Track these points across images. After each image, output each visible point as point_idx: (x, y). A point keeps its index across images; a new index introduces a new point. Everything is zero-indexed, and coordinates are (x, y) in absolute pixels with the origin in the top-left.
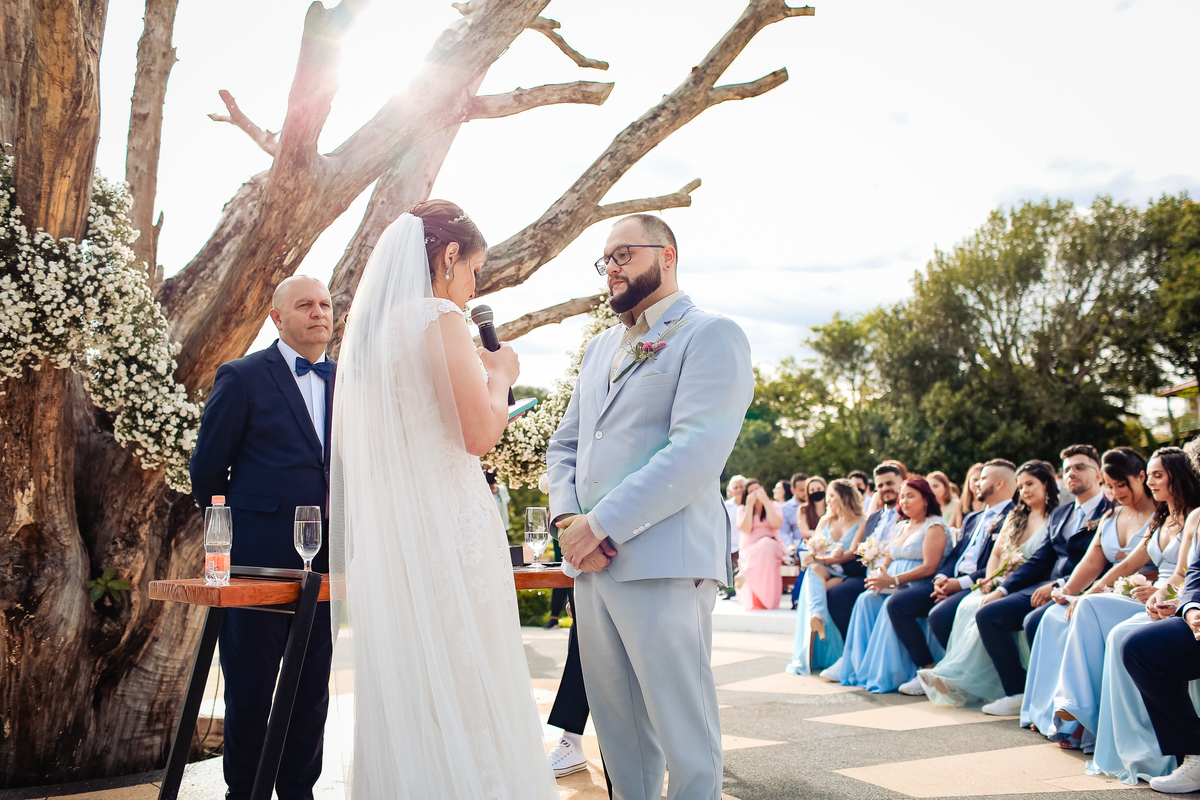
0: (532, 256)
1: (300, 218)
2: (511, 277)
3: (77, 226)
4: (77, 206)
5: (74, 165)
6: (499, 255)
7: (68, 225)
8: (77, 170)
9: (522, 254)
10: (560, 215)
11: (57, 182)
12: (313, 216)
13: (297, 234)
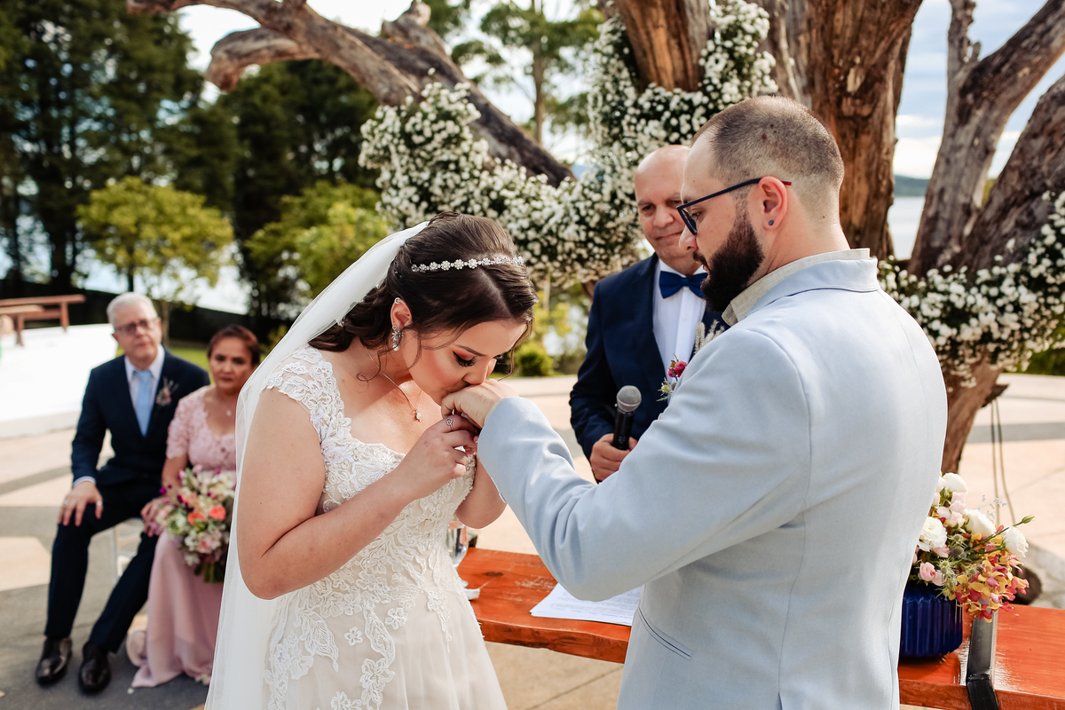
1: (843, 32)
3: (689, 72)
4: (683, 54)
5: (662, 13)
7: (680, 76)
8: (667, 17)
11: (653, 34)
12: (860, 25)
13: (849, 52)
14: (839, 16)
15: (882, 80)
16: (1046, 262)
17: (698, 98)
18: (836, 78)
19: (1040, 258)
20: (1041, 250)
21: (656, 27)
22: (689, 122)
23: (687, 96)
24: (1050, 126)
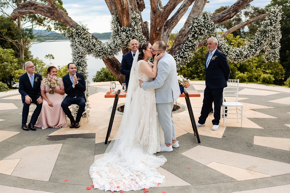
0: (233, 12)
1: (157, 22)
2: (228, 17)
3: (129, 24)
4: (128, 21)
5: (126, 15)
6: (225, 12)
7: (127, 25)
8: (126, 16)
9: (230, 12)
10: (240, 1)
11: (124, 18)
12: (160, 21)
13: (158, 25)
14: (157, 20)
15: (162, 28)
16: (183, 54)
17: (131, 29)
18: (156, 28)
19: (182, 53)
20: (182, 52)
21: (124, 17)
22: (130, 32)
23: (129, 28)
24: (182, 34)
